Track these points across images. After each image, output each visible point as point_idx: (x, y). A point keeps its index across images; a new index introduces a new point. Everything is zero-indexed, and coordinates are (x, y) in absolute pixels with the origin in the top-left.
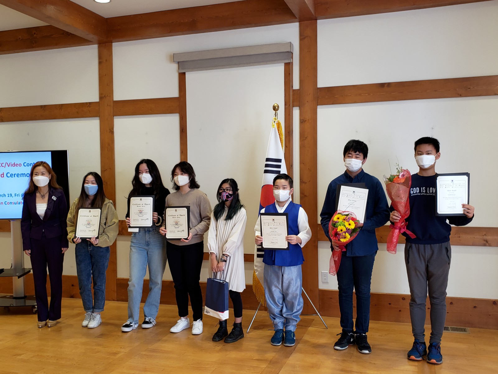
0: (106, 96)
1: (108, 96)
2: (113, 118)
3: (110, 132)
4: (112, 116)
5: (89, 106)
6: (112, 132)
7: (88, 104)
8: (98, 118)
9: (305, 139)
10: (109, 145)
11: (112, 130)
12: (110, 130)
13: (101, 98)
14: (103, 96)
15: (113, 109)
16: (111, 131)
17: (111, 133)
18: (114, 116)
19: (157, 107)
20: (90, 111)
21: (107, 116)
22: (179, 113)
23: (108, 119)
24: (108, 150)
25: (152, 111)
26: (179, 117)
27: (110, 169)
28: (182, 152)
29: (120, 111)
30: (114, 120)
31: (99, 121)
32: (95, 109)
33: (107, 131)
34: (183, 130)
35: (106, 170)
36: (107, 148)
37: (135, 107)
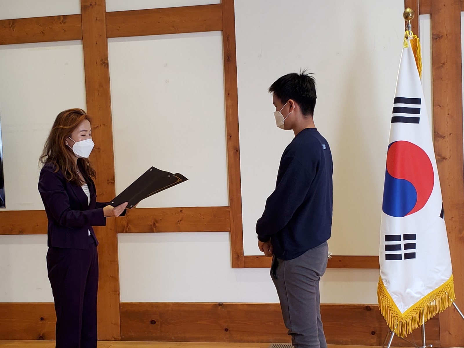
0: (94, 3)
1: (97, 3)
2: (107, 41)
4: (106, 38)
5: (63, 21)
6: (105, 63)
7: (62, 19)
8: (79, 41)
9: (442, 66)
11: (106, 62)
12: (102, 60)
13: (84, 8)
14: (88, 4)
15: (106, 26)
16: (104, 63)
17: (105, 66)
18: (107, 38)
19: (184, 22)
20: (65, 31)
21: (96, 37)
22: (222, 31)
23: (97, 43)
24: (99, 95)
25: (175, 29)
26: (223, 36)
27: (104, 125)
28: (229, 94)
29: (118, 30)
30: (108, 43)
31: (83, 46)
32: (75, 26)
33: (96, 63)
34: (229, 58)
35: (98, 127)
36: (99, 91)
37: (145, 23)
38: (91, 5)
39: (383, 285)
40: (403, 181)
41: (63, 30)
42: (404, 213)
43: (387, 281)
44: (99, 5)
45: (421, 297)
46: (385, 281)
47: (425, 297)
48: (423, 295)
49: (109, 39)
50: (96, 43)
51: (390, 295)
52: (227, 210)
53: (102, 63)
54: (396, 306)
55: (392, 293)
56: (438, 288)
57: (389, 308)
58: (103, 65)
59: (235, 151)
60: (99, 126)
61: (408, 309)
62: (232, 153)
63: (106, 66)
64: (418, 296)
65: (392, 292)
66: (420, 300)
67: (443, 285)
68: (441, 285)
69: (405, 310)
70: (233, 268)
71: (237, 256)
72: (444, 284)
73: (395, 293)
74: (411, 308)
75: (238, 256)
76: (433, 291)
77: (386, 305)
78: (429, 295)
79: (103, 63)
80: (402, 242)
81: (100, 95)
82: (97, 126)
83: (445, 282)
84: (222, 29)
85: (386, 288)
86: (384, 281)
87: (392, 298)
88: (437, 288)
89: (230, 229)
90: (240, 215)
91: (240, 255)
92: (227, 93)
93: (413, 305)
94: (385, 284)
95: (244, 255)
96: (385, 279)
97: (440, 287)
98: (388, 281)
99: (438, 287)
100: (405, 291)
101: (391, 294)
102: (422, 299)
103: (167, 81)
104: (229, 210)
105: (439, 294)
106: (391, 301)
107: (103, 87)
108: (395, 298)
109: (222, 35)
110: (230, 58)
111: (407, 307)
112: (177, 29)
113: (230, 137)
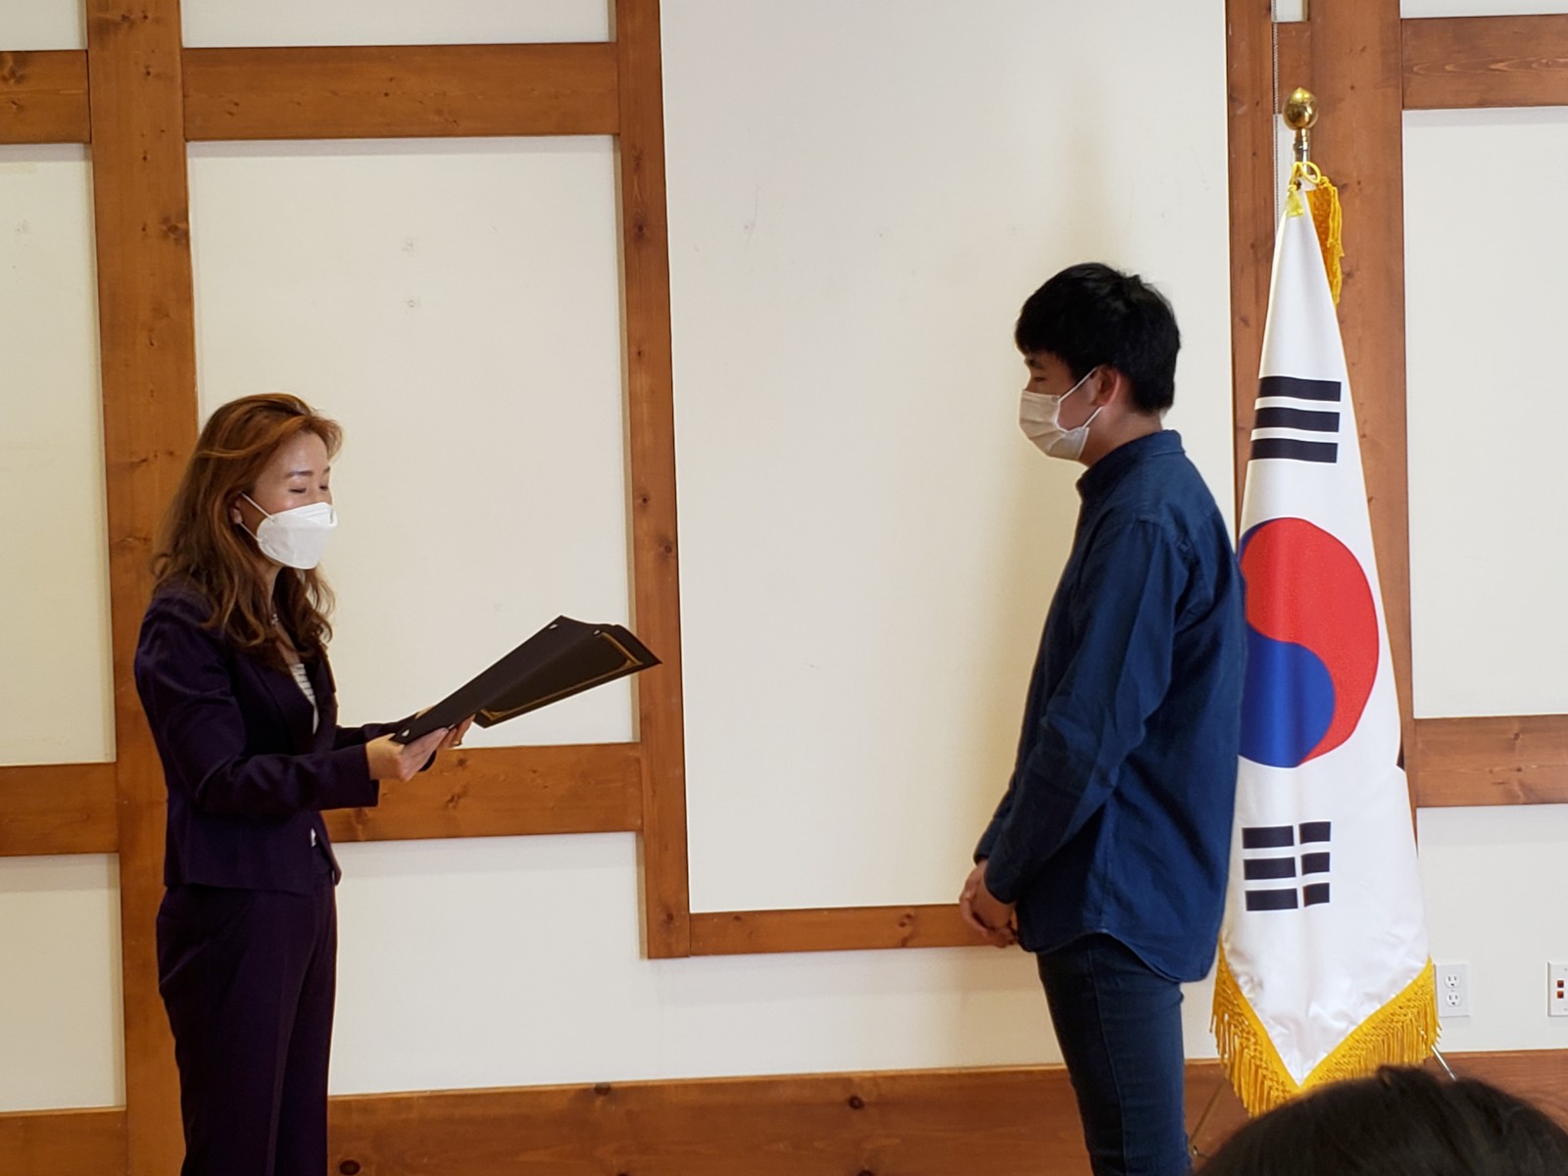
0: (137, 15)
1: (149, 15)
2: (185, 148)
3: (165, 235)
4: (183, 139)
5: (13, 73)
6: (176, 231)
7: (10, 63)
8: (76, 149)
9: (1345, 283)
10: (159, 310)
11: (181, 226)
12: (166, 220)
13: (98, 27)
14: (114, 15)
15: (185, 96)
16: (174, 229)
17: (175, 241)
18: (187, 140)
19: (479, 97)
20: (20, 108)
21: (143, 135)
22: (616, 135)
23: (149, 157)
24: (152, 344)
25: (446, 120)
26: (619, 155)
27: (171, 454)
28: (639, 353)
29: (231, 114)
30: (190, 161)
31: (91, 164)
32: (61, 92)
33: (144, 229)
34: (640, 229)
35: (144, 460)
36: (151, 330)
37: (334, 93)
38: (124, 18)
39: (1241, 993)
40: (1296, 650)
41: (14, 107)
42: (1297, 754)
43: (1252, 980)
44: (157, 21)
45: (1348, 1027)
46: (1246, 983)
47: (1360, 1027)
48: (1352, 1023)
49: (191, 147)
50: (145, 158)
51: (1265, 1026)
52: (631, 754)
53: (164, 228)
54: (1280, 1061)
55: (1272, 1022)
56: (1397, 997)
57: (1260, 1071)
58: (172, 236)
59: (662, 549)
60: (151, 456)
61: (1314, 1071)
62: (649, 557)
63: (184, 241)
64: (1341, 1025)
65: (1273, 1018)
66: (1347, 1039)
67: (1410, 986)
68: (1406, 986)
69: (1306, 1075)
70: (650, 957)
71: (665, 917)
72: (1415, 982)
73: (1279, 1020)
74: (1319, 1065)
75: (670, 917)
76: (1383, 1008)
77: (1250, 1062)
78: (1371, 1019)
79: (169, 229)
80: (1296, 851)
81: (154, 342)
82: (143, 456)
83: (1415, 976)
84: (617, 131)
85: (1251, 1005)
86: (1241, 981)
87: (1270, 1035)
88: (1394, 996)
89: (639, 822)
90: (678, 772)
91: (674, 913)
92: (634, 350)
93: (1325, 1055)
94: (1245, 991)
95: (692, 911)
96: (1247, 974)
97: (1403, 994)
98: (1256, 979)
99: (1398, 993)
100: (1307, 1011)
101: (1267, 1023)
102: (1351, 1035)
103: (411, 304)
104: (638, 755)
105: (1402, 1018)
106: (1265, 1045)
107: (168, 316)
108: (1276, 1034)
109: (615, 151)
110: (645, 230)
111: (1311, 1062)
112: (455, 121)
113: (645, 500)
